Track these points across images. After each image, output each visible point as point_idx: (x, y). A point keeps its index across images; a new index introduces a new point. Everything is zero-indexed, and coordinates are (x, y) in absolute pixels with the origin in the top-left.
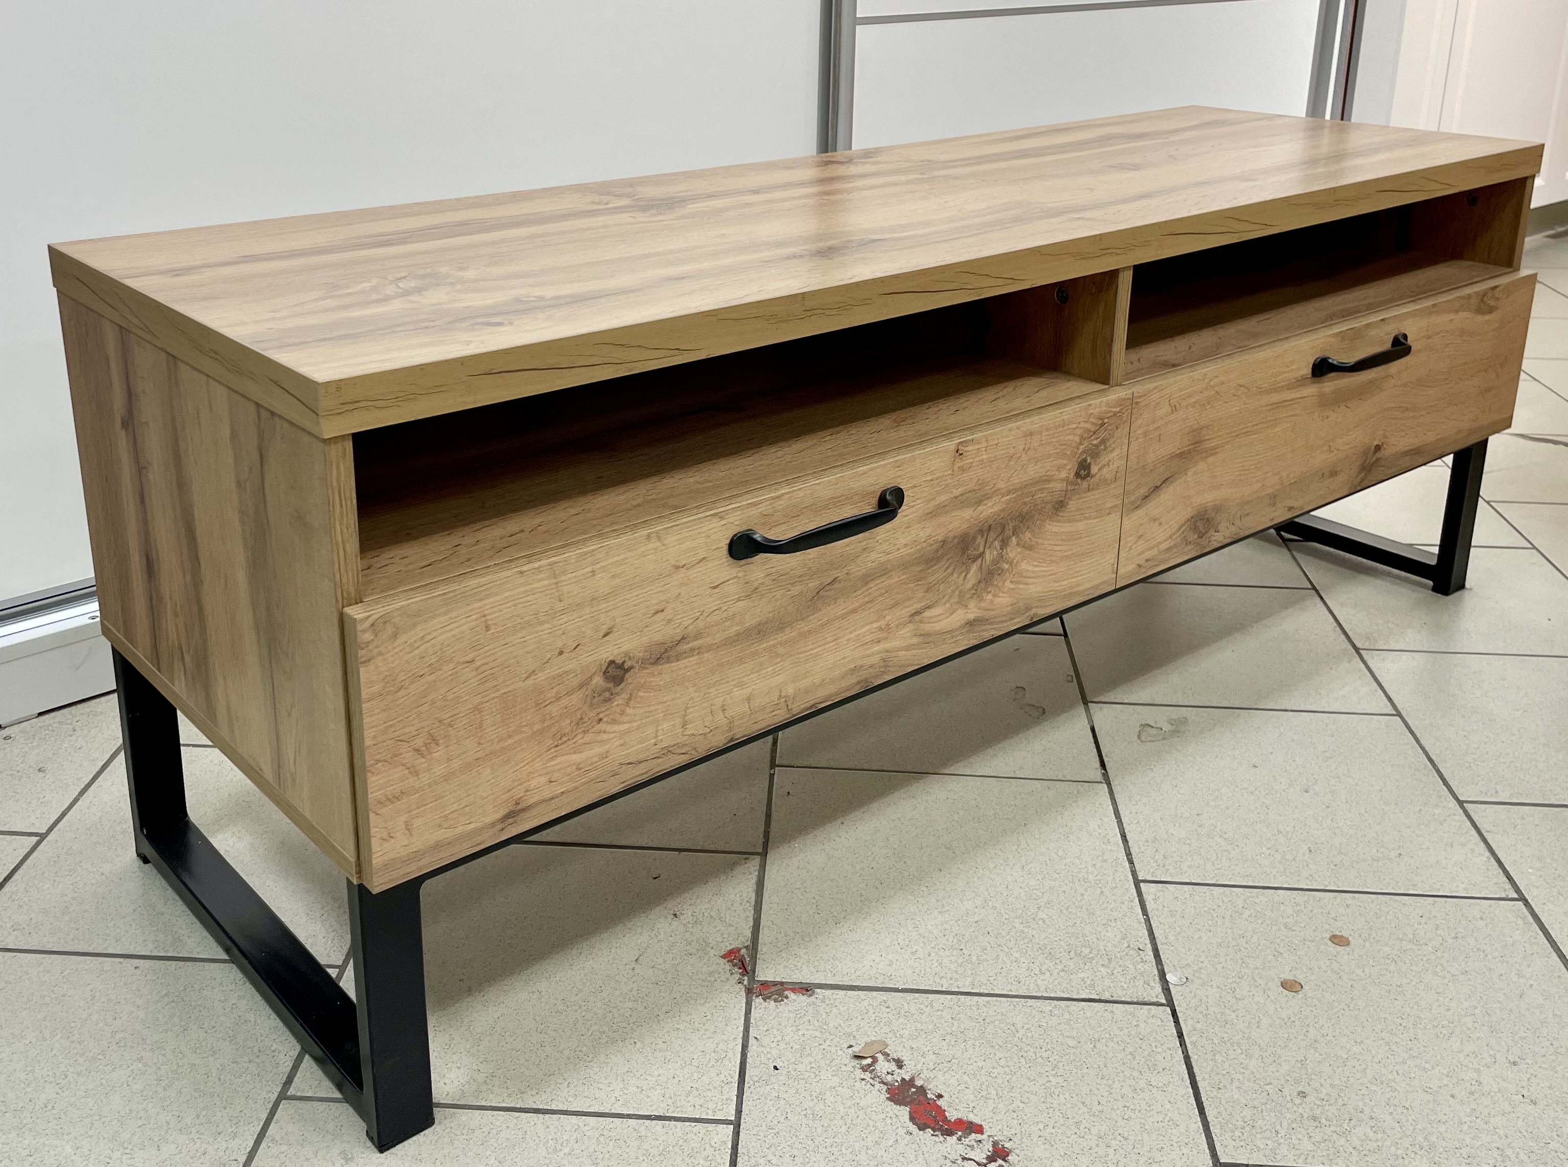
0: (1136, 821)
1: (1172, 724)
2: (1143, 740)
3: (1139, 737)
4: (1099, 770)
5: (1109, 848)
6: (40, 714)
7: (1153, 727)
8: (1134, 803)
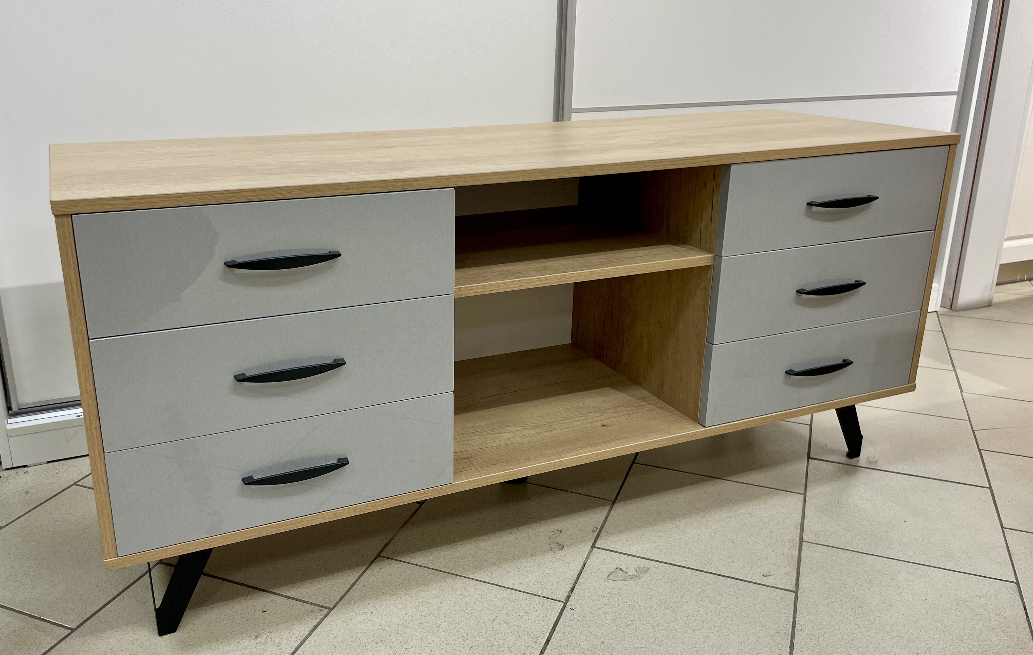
0: (563, 632)
1: (636, 571)
2: (610, 578)
3: (608, 577)
4: (567, 594)
5: (533, 645)
6: (49, 462)
7: (622, 571)
8: (571, 619)
